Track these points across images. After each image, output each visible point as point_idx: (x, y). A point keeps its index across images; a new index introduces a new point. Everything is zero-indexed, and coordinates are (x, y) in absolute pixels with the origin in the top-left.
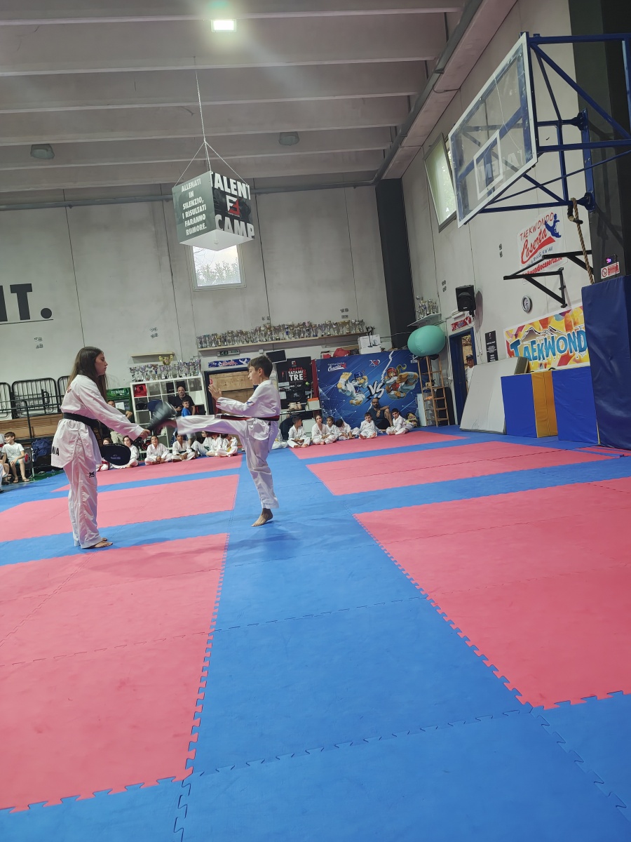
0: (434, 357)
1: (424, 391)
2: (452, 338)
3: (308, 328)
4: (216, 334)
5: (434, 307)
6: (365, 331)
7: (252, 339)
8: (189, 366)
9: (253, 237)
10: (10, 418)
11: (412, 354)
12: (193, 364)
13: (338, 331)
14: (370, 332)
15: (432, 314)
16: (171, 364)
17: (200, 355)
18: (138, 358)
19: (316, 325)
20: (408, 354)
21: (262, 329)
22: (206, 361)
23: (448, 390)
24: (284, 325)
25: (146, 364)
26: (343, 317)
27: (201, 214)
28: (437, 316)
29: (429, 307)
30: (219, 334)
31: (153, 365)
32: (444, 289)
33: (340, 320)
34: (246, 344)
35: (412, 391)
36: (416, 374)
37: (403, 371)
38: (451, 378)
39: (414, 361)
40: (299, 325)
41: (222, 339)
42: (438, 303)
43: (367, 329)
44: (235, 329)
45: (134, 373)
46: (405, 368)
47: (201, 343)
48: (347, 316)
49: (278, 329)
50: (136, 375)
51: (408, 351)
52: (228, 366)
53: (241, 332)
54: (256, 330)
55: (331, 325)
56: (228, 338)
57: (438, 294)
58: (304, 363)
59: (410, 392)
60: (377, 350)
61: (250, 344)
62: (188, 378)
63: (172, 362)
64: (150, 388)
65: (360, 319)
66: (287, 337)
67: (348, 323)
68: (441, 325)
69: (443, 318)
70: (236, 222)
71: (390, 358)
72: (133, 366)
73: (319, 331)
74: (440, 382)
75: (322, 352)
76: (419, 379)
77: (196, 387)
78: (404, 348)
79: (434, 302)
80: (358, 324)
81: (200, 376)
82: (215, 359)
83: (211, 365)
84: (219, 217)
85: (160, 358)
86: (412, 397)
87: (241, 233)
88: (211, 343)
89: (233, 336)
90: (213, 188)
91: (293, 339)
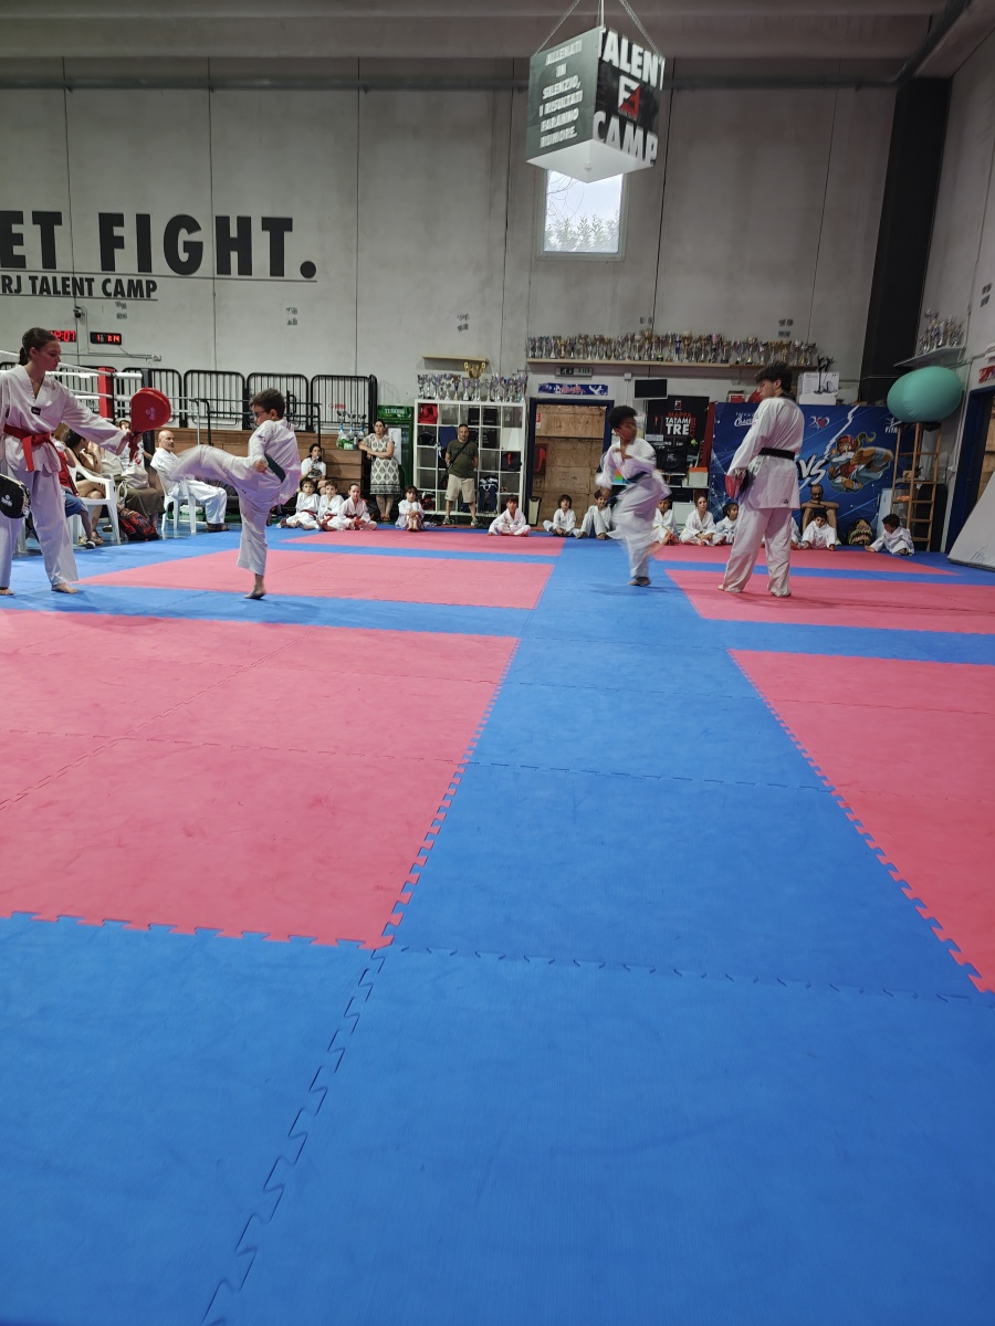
0: (932, 425)
1: (896, 485)
2: (976, 395)
3: (713, 346)
4: (560, 338)
5: (954, 333)
6: (815, 364)
7: (616, 353)
8: (509, 384)
9: (653, 161)
10: (239, 427)
11: (891, 416)
12: (515, 383)
13: (767, 359)
14: (824, 366)
15: (947, 347)
16: (480, 378)
17: (529, 369)
18: (432, 362)
19: (729, 343)
20: (885, 414)
21: (637, 337)
22: (536, 380)
23: (942, 490)
24: (674, 336)
25: (443, 372)
26: (781, 334)
27: (572, 107)
28: (955, 353)
29: (946, 332)
30: (564, 338)
31: (452, 376)
32: (985, 301)
33: (774, 338)
34: (605, 360)
35: (875, 482)
36: (890, 452)
37: (866, 445)
38: (953, 468)
39: (892, 429)
40: (700, 339)
41: (569, 348)
42: (964, 327)
43: (820, 361)
44: (592, 333)
45: (423, 383)
46: (871, 440)
47: (533, 349)
48: (788, 334)
49: (662, 342)
50: (426, 388)
51: (886, 409)
52: (570, 393)
53: (602, 340)
54: (626, 339)
55: (756, 346)
56: (578, 347)
57: (970, 308)
58: (695, 407)
59: (871, 483)
60: (828, 400)
61: (613, 361)
62: (504, 404)
63: (482, 375)
64: (444, 413)
65: (811, 342)
66: (675, 358)
67: (788, 346)
68: (961, 371)
69: (967, 356)
70: (629, 128)
71: (850, 418)
72: (423, 372)
73: (733, 353)
74: (931, 474)
75: (730, 392)
76: (893, 462)
77: (513, 422)
78: (879, 403)
79: (958, 323)
80: (806, 351)
81: (523, 404)
82: (550, 379)
83: (542, 389)
84: (601, 116)
85: (466, 366)
86: (872, 493)
87: (633, 150)
88: (549, 352)
89: (586, 345)
90: (601, 60)
91: (686, 363)
